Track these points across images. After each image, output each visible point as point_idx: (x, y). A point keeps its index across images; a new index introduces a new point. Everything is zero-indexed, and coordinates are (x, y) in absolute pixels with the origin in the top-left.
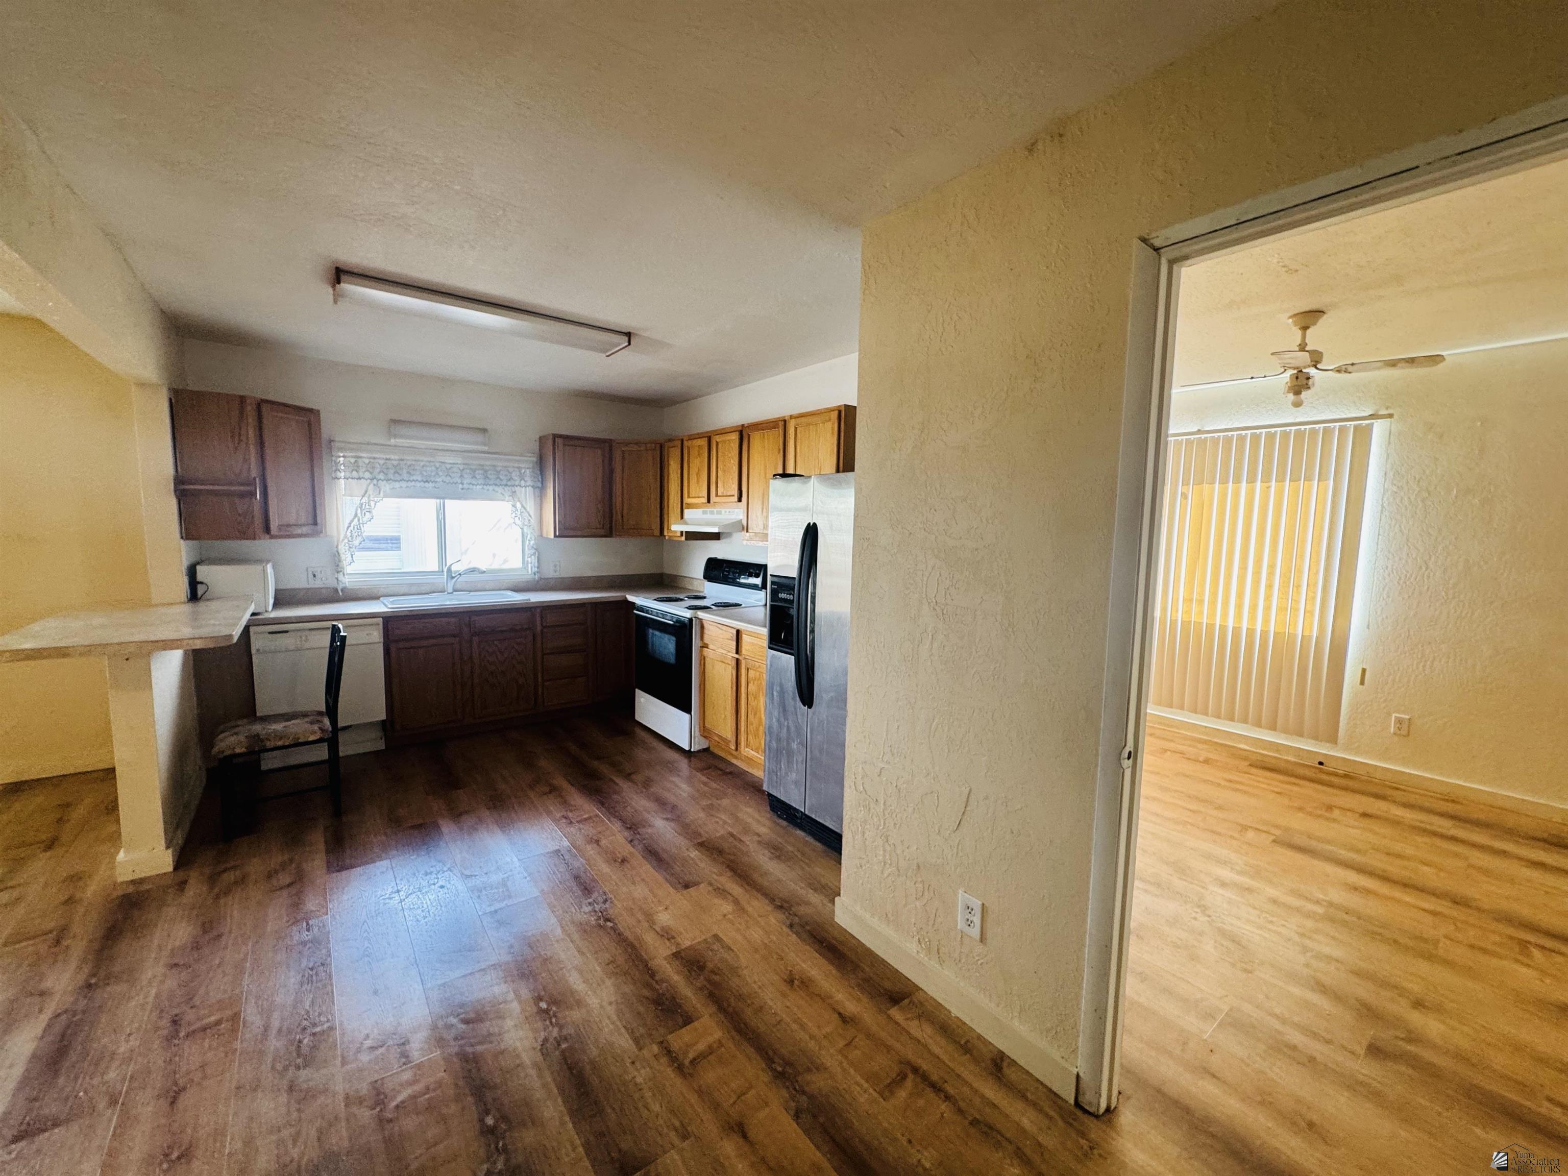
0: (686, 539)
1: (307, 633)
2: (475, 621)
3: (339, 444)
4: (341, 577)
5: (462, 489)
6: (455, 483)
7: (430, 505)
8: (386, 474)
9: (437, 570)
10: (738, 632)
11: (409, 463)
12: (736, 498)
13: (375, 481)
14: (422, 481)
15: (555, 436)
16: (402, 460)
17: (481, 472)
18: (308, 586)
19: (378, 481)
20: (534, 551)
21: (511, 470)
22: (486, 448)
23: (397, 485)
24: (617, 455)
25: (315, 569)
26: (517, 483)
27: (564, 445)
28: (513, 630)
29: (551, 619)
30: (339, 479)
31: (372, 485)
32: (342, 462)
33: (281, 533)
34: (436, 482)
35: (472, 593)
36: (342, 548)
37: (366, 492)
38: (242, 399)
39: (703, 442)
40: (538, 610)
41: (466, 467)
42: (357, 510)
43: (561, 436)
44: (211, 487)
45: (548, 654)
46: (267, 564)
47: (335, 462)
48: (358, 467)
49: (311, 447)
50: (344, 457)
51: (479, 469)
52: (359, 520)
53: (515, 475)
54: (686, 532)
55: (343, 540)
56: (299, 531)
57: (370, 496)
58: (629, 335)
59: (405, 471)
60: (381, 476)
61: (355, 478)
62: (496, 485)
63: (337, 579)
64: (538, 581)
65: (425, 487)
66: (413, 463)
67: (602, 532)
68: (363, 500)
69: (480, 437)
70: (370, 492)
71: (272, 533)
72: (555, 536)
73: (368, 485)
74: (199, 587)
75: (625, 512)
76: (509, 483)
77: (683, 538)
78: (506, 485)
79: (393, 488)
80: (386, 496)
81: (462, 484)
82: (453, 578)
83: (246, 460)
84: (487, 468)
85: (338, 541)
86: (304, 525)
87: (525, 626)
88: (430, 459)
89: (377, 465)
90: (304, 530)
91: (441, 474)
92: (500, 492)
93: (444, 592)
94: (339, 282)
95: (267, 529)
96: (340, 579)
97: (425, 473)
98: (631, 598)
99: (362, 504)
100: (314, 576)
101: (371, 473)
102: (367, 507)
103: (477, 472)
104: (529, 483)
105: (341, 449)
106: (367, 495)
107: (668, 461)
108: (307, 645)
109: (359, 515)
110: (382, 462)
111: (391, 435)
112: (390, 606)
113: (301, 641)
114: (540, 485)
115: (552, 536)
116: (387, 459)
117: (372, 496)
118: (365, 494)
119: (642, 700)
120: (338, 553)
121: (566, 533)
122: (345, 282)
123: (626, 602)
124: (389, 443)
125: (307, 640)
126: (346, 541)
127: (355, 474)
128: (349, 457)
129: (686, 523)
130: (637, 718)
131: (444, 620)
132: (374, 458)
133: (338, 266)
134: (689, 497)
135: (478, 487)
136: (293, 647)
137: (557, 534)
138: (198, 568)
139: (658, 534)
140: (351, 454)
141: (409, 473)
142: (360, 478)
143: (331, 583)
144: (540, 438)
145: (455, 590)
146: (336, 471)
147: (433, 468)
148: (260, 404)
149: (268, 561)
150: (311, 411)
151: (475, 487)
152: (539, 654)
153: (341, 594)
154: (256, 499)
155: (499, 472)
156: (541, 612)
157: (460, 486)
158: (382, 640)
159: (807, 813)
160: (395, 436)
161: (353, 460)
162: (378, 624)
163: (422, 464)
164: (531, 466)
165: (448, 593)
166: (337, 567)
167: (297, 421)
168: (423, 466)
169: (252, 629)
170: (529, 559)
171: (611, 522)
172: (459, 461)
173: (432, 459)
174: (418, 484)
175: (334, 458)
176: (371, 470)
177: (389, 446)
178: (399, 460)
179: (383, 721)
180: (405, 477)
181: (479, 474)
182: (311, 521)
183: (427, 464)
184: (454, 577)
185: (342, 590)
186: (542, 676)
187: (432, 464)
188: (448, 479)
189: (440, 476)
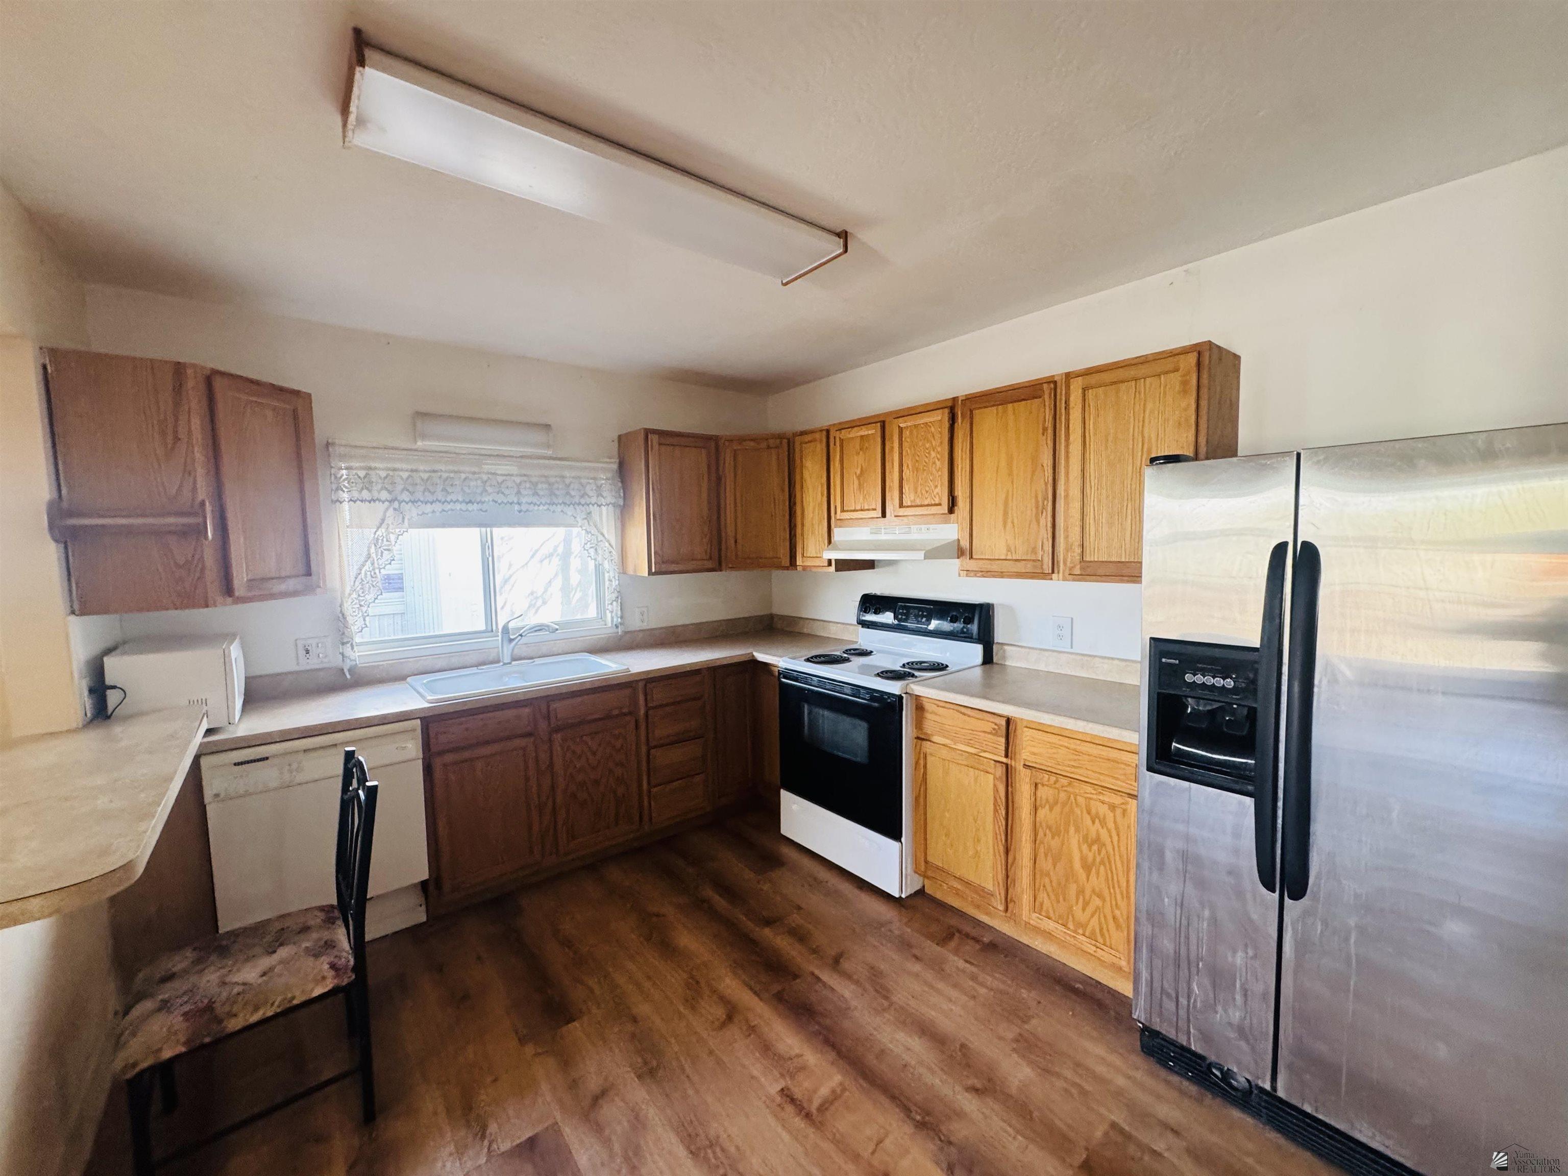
0: (837, 570)
1: (301, 756)
2: (555, 709)
3: (342, 449)
4: (347, 650)
5: (520, 511)
6: (511, 504)
7: (471, 536)
8: (412, 493)
9: (483, 628)
10: (1008, 721)
11: (445, 475)
12: (945, 508)
13: (396, 504)
14: (463, 501)
15: (648, 432)
16: (434, 471)
17: (545, 486)
18: (297, 668)
19: (400, 503)
20: (616, 594)
21: (584, 481)
22: (550, 453)
23: (428, 508)
24: (728, 458)
25: (309, 642)
26: (594, 500)
27: (660, 444)
28: (608, 717)
29: (659, 696)
30: (341, 503)
31: (391, 510)
32: (345, 477)
33: (253, 593)
34: (483, 503)
35: (538, 661)
36: (348, 608)
37: (383, 520)
38: (179, 369)
39: (873, 431)
40: (641, 685)
41: (525, 478)
42: (369, 547)
43: (654, 432)
44: (123, 521)
45: (655, 747)
46: (232, 643)
47: (336, 477)
48: (371, 482)
49: (298, 448)
50: (347, 468)
51: (542, 483)
52: (373, 564)
53: (590, 489)
54: (836, 560)
55: (350, 595)
56: (283, 587)
57: (388, 525)
58: (844, 235)
59: (440, 488)
60: (405, 496)
61: (366, 500)
62: (565, 503)
63: (343, 654)
64: (621, 637)
65: (467, 510)
66: (452, 475)
67: (709, 564)
68: (379, 533)
69: (539, 436)
70: (389, 521)
71: (237, 594)
72: (650, 573)
73: (387, 509)
74: (109, 693)
75: (739, 537)
76: (583, 501)
77: (833, 568)
78: (579, 504)
79: (423, 513)
80: (411, 526)
81: (519, 504)
82: (511, 640)
83: (188, 471)
84: (552, 480)
85: (343, 592)
86: (289, 577)
87: (625, 710)
88: (473, 469)
89: (398, 480)
90: (291, 584)
91: (489, 489)
92: (570, 513)
93: (498, 662)
94: (362, 63)
95: (228, 590)
96: (346, 654)
97: (466, 489)
98: (761, 657)
99: (378, 539)
100: (307, 652)
101: (390, 492)
102: (385, 543)
103: (540, 486)
104: (610, 499)
105: (342, 457)
106: (384, 525)
107: (802, 461)
108: (300, 778)
109: (374, 555)
110: (405, 475)
111: (417, 434)
112: (429, 698)
113: (291, 771)
114: (621, 502)
115: (645, 573)
116: (412, 471)
117: (391, 526)
118: (381, 524)
119: (794, 807)
120: (343, 615)
121: (664, 567)
122: (374, 66)
123: (754, 662)
124: (414, 447)
125: (299, 770)
126: (354, 595)
127: (365, 494)
128: (356, 468)
129: (836, 549)
130: (785, 831)
131: (510, 713)
132: (395, 470)
133: (360, 26)
134: (843, 511)
135: (541, 508)
136: (274, 784)
137: (653, 570)
138: (108, 661)
139: (788, 564)
140: (357, 465)
141: (444, 490)
142: (372, 500)
143: (337, 661)
144: (620, 437)
145: (514, 659)
146: (337, 489)
147: (479, 482)
148: (210, 378)
149: (230, 637)
150: (296, 393)
151: (536, 508)
152: (644, 749)
153: (348, 676)
154: (206, 537)
155: (568, 486)
156: (645, 685)
157: (517, 507)
158: (421, 756)
159: (1281, 1093)
160: (424, 437)
161: (362, 473)
162: (414, 730)
163: (463, 476)
164: (609, 475)
165: (505, 664)
166: (342, 636)
167: (274, 409)
168: (465, 479)
169: (205, 762)
170: (610, 607)
171: (720, 550)
172: (514, 470)
173: (476, 470)
174: (458, 506)
175: (333, 471)
176: (390, 487)
177: (416, 450)
178: (430, 472)
179: (424, 885)
180: (440, 495)
181: (542, 489)
182: (301, 568)
183: (471, 476)
184: (513, 640)
185: (349, 670)
186: (649, 783)
187: (477, 476)
188: (500, 498)
189: (489, 494)
